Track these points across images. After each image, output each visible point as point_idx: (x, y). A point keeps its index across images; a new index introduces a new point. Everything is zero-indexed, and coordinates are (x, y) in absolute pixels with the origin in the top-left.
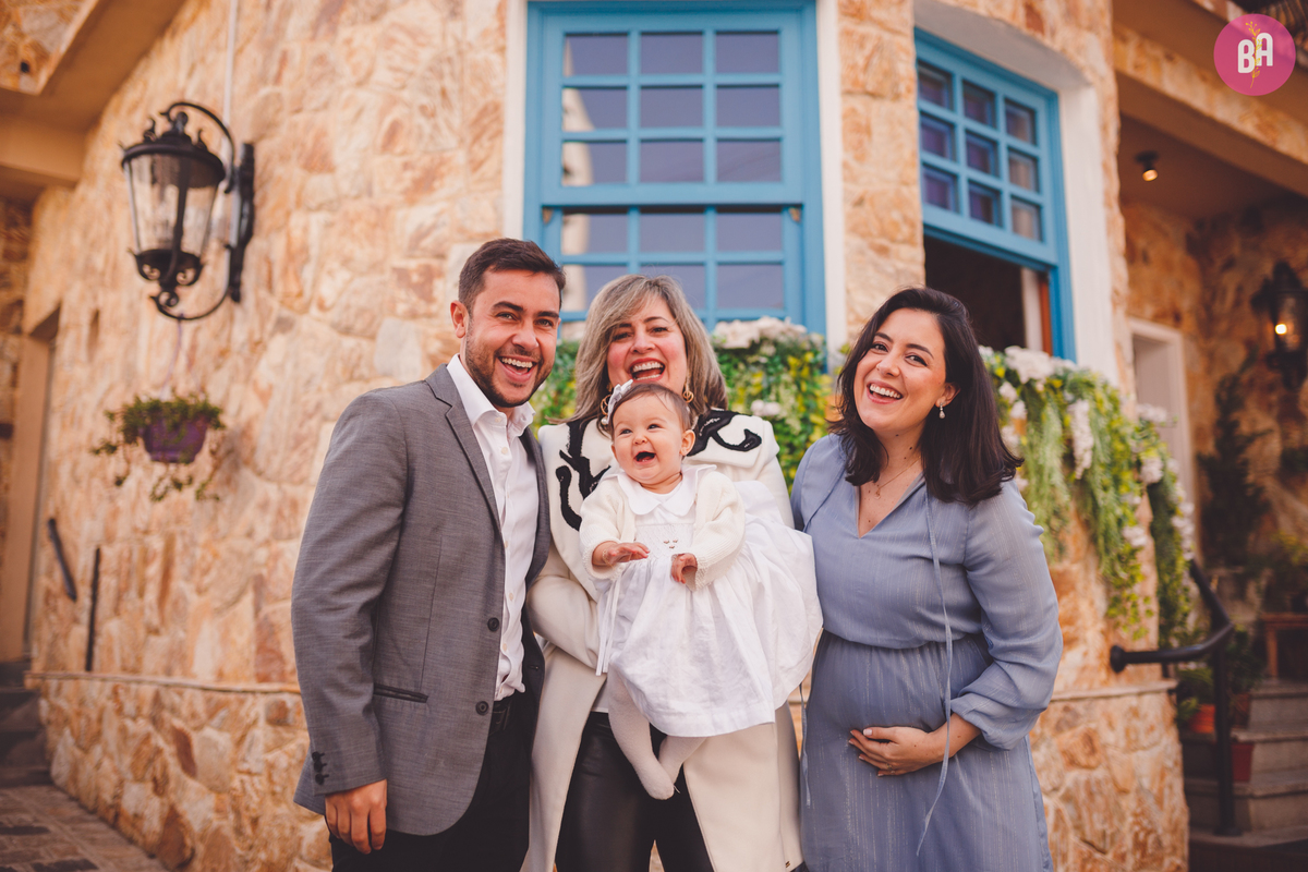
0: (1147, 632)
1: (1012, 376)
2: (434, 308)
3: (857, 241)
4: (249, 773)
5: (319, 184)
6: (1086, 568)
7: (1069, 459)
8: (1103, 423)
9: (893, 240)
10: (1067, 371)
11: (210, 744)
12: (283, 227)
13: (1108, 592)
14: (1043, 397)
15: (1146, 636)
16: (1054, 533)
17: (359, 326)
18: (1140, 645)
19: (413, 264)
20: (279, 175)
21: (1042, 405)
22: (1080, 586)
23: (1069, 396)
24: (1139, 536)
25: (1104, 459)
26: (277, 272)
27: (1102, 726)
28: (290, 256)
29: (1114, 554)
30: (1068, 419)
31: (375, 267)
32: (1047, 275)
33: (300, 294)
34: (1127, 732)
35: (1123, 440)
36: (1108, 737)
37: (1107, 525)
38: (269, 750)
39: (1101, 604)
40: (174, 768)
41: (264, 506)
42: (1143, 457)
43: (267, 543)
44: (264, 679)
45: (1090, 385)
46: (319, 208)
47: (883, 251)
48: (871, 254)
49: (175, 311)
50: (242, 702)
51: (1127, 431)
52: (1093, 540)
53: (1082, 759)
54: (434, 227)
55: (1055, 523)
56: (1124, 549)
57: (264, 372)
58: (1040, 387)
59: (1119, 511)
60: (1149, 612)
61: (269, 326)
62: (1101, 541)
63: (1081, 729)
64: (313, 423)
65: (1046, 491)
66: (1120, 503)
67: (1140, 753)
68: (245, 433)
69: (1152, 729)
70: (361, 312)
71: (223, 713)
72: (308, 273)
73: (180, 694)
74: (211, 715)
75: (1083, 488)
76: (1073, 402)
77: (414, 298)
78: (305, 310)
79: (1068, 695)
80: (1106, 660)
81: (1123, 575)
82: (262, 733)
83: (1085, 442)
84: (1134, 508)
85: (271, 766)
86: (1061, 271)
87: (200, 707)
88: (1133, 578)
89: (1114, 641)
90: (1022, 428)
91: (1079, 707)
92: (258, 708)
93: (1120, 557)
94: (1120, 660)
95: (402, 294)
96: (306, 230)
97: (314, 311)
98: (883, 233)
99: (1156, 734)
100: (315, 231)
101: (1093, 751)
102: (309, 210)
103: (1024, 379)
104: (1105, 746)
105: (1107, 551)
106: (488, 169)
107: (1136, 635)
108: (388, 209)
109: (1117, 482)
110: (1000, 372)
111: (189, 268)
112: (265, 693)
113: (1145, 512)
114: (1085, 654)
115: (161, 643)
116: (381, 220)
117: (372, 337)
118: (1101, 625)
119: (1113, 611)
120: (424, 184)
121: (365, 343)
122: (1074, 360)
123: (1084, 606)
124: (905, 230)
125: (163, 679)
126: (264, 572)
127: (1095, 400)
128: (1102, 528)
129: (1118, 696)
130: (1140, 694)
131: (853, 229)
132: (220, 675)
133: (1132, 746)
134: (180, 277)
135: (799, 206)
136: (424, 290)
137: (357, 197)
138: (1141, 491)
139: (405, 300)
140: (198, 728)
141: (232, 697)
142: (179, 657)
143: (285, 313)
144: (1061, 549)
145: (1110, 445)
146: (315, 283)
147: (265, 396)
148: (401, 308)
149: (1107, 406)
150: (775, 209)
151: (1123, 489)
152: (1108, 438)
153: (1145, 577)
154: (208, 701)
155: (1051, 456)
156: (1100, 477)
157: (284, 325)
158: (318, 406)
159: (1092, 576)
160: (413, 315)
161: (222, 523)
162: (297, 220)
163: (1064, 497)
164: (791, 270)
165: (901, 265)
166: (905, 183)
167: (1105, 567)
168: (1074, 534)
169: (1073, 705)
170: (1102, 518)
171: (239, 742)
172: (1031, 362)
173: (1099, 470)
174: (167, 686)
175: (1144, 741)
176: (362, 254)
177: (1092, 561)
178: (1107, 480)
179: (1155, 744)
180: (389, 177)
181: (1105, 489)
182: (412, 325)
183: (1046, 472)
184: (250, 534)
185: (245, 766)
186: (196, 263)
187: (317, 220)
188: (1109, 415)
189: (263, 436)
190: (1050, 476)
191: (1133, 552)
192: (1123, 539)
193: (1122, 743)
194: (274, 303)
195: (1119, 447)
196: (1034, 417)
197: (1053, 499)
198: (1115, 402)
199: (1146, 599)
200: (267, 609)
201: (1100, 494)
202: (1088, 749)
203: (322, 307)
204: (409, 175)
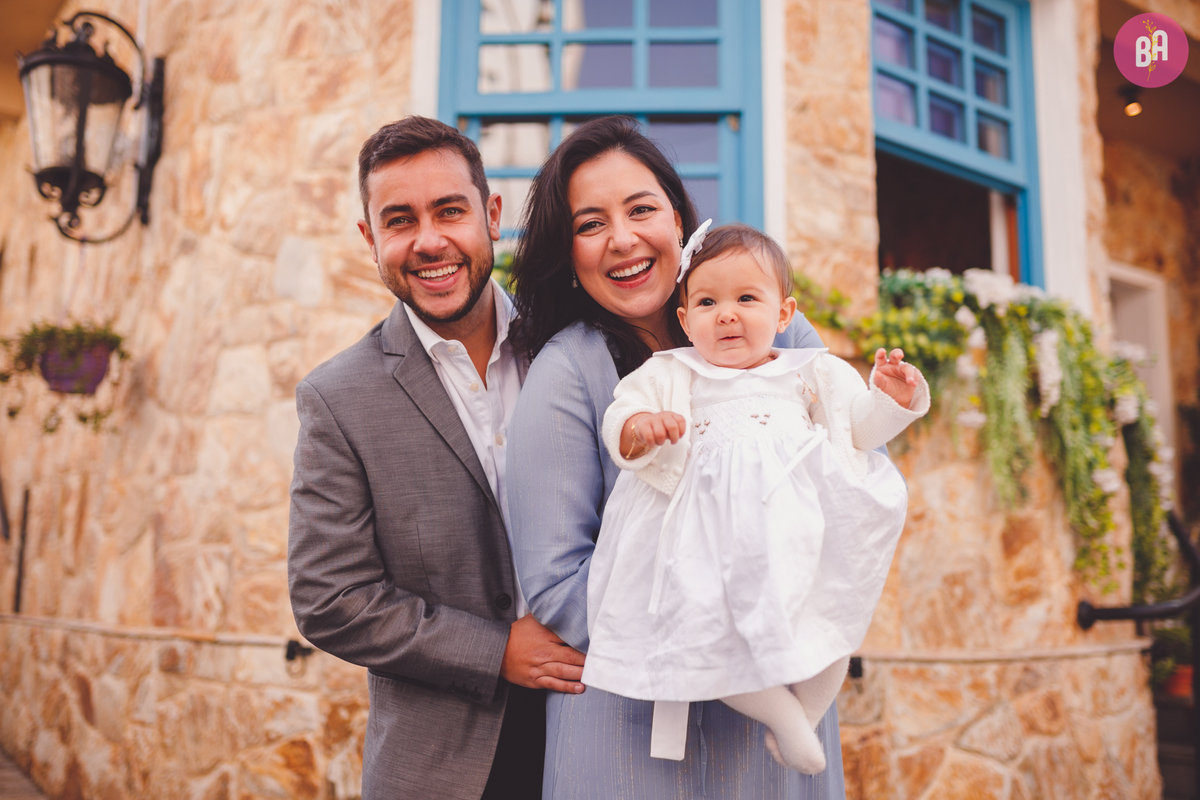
0: (1118, 587)
1: (970, 301)
2: (336, 224)
3: (799, 151)
4: (142, 724)
5: (225, 96)
6: (1052, 515)
7: (1034, 395)
8: (1073, 355)
9: (840, 150)
10: (1034, 300)
11: (107, 691)
12: (188, 144)
13: (1076, 541)
14: (1006, 324)
15: (1119, 590)
16: (1015, 475)
17: (260, 244)
18: (1111, 600)
19: (315, 177)
20: (187, 88)
21: (1004, 333)
22: (1045, 534)
23: (1034, 325)
24: (1111, 480)
25: (1073, 394)
26: (182, 191)
27: (1066, 688)
28: (195, 173)
29: (1083, 499)
30: (1034, 350)
31: (277, 181)
32: (1015, 197)
33: (202, 213)
34: (1095, 695)
35: (1094, 374)
36: (1073, 700)
37: (1076, 470)
38: (161, 699)
39: (1068, 554)
40: (77, 716)
41: (164, 440)
42: (1118, 395)
43: (166, 479)
44: (160, 623)
45: (1059, 314)
46: (223, 120)
47: (828, 161)
48: (815, 165)
49: (77, 233)
50: (136, 648)
51: (1100, 366)
52: (1060, 484)
53: (1043, 724)
54: (338, 137)
55: (1018, 464)
56: (1094, 494)
57: (169, 299)
58: (1001, 312)
59: (1089, 453)
60: (1121, 565)
61: (174, 248)
62: (1069, 486)
63: (1042, 691)
64: (212, 350)
65: (1007, 428)
66: (1090, 442)
67: (1110, 719)
68: (149, 363)
69: (1121, 692)
70: (262, 229)
71: (119, 660)
72: (210, 190)
73: (84, 639)
74: (109, 659)
75: (1049, 426)
76: (1041, 331)
77: (316, 213)
78: (207, 229)
79: (1029, 653)
80: (1073, 615)
81: (1093, 522)
82: (155, 681)
83: (1052, 376)
84: (1107, 450)
85: (162, 717)
86: (1031, 195)
87: (100, 653)
88: (1103, 529)
89: (1081, 595)
90: (982, 358)
91: (1041, 668)
92: (151, 654)
93: (1090, 504)
94: (1088, 616)
95: (303, 209)
96: (209, 144)
97: (216, 231)
98: (829, 142)
99: (1126, 699)
100: (218, 144)
101: (1055, 716)
102: (214, 123)
103: (983, 303)
104: (1070, 710)
105: (1076, 496)
106: (396, 72)
107: (1106, 590)
108: (292, 118)
109: (1088, 420)
110: (958, 296)
111: (94, 187)
112: (159, 639)
113: (1119, 455)
114: (1049, 610)
115: (74, 585)
116: (284, 131)
117: (272, 256)
118: (1068, 578)
119: (1082, 563)
120: (329, 91)
121: (265, 265)
122: (1042, 286)
123: (1048, 557)
124: (854, 140)
125: (75, 623)
126: (162, 509)
127: (1064, 329)
128: (1069, 471)
129: (1086, 656)
130: (1110, 654)
131: (796, 136)
132: (122, 619)
133: (1100, 710)
134: (83, 198)
135: (737, 115)
136: (327, 206)
137: (261, 107)
138: (1115, 431)
139: (307, 217)
140: (98, 674)
141: (128, 643)
142: (89, 600)
143: (189, 234)
144: (1023, 493)
145: (1081, 380)
146: (218, 200)
147: (168, 323)
148: (303, 225)
149: (1078, 337)
150: (711, 118)
151: (1094, 428)
152: (1078, 372)
153: (1118, 527)
154: (107, 646)
155: (1013, 390)
156: (1069, 415)
157: (188, 247)
158: (218, 332)
159: (1059, 523)
160: (314, 232)
161: (128, 459)
162: (201, 135)
163: (1028, 436)
164: (727, 186)
165: (848, 178)
166: (855, 87)
167: (1073, 515)
168: (1038, 478)
169: (1035, 666)
170: (1071, 459)
171: (133, 690)
172: (993, 286)
173: (1067, 407)
174: (75, 631)
175: (1114, 705)
176: (263, 167)
177: (1059, 508)
178: (1077, 418)
179: (1125, 709)
180: (293, 84)
181: (1074, 427)
182: (314, 244)
183: (1007, 408)
184: (151, 470)
185: (137, 716)
186: (99, 183)
187: (219, 133)
188: (1080, 347)
189: (165, 367)
190: (1012, 413)
191: (1104, 498)
192: (1094, 485)
193: (1089, 707)
194: (179, 224)
195: (1090, 381)
196: (995, 346)
197: (1015, 437)
198: (1087, 334)
199: (1118, 550)
200: (165, 549)
201: (1068, 434)
202: (1050, 713)
203: (224, 226)
204: (313, 82)
